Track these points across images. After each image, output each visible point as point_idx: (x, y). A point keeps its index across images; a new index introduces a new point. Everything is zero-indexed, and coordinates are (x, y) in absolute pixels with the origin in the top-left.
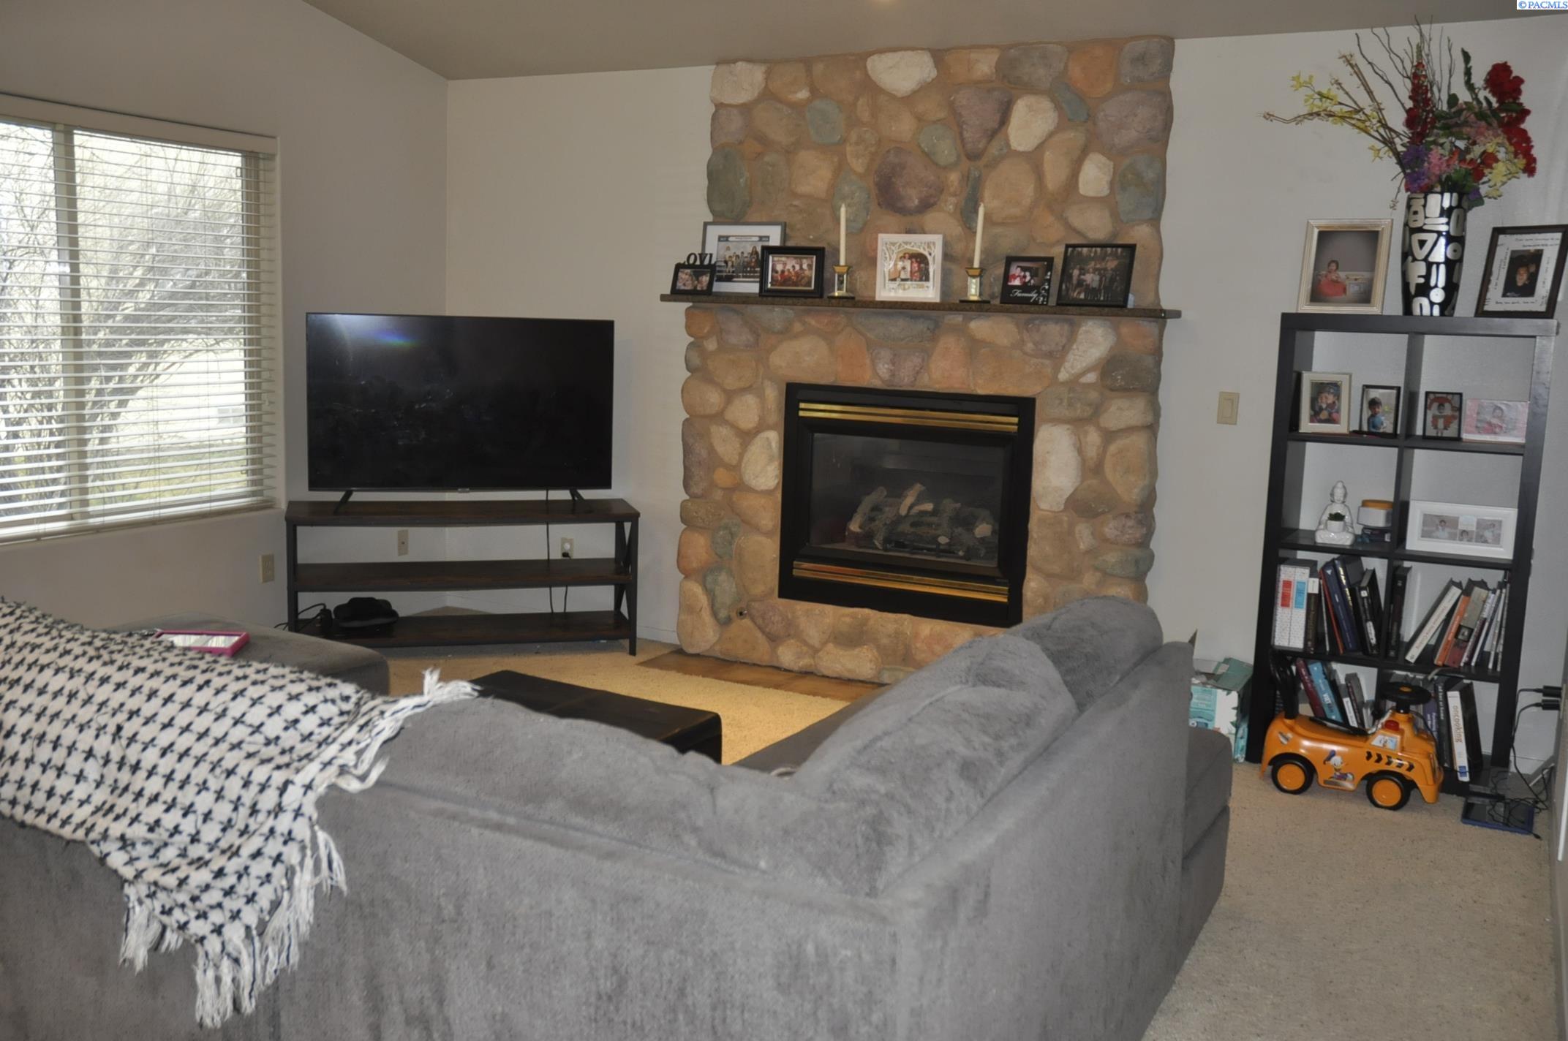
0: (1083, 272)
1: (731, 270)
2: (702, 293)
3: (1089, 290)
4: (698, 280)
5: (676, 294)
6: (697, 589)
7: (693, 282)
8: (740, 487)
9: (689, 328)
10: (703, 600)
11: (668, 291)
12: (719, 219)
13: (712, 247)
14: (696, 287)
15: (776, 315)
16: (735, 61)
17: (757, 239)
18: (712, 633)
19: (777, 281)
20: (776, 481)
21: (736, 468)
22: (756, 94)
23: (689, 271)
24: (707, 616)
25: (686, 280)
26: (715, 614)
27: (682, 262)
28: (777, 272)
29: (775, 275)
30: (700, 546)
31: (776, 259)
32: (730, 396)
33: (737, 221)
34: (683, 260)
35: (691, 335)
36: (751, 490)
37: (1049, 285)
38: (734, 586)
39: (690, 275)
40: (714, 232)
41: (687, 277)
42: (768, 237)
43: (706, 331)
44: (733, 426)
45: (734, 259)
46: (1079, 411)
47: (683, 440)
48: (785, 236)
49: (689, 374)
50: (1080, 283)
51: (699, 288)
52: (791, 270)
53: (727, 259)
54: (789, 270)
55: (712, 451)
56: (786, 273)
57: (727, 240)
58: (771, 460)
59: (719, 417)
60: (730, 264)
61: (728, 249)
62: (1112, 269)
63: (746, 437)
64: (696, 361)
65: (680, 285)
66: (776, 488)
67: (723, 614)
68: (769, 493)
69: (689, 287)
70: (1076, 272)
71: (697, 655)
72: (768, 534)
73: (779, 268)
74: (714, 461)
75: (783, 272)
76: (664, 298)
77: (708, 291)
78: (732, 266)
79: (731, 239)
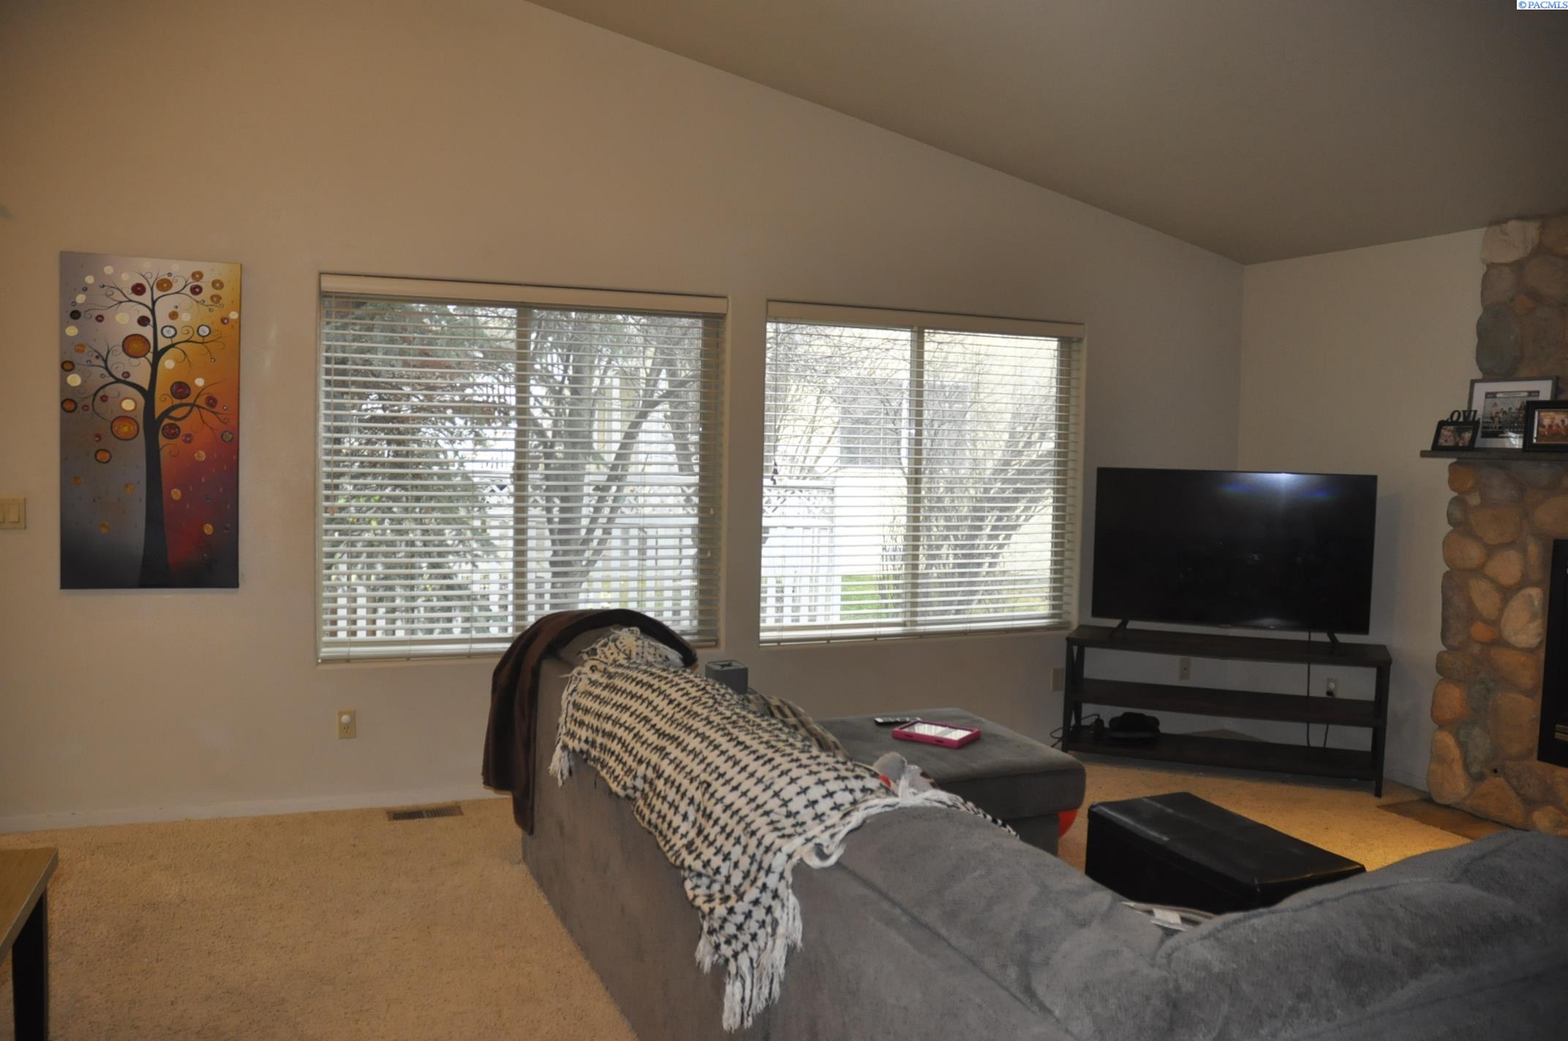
1: (1498, 426)
2: (1464, 449)
4: (1460, 436)
5: (1438, 449)
6: (1448, 740)
7: (1455, 439)
8: (1499, 642)
9: (1452, 482)
10: (1455, 752)
11: (1429, 447)
12: (1489, 376)
13: (1479, 405)
14: (1457, 443)
15: (1541, 472)
16: (1506, 221)
17: (1526, 394)
18: (1463, 786)
19: (1544, 435)
20: (1539, 640)
21: (1495, 623)
22: (1528, 251)
23: (1452, 428)
24: (1458, 768)
25: (1448, 437)
26: (1466, 766)
27: (1445, 419)
28: (1544, 427)
29: (1541, 429)
30: (1454, 697)
31: (1542, 414)
32: (1490, 551)
33: (1506, 378)
34: (1446, 417)
35: (1454, 490)
36: (1507, 645)
38: (1489, 741)
39: (1453, 432)
40: (1481, 389)
41: (1450, 433)
42: (1538, 392)
43: (1468, 486)
44: (1493, 581)
45: (1501, 415)
47: (1442, 592)
48: (1556, 390)
49: (1452, 528)
51: (1460, 445)
52: (1560, 424)
53: (1494, 414)
54: (1557, 425)
55: (1471, 604)
56: (1554, 428)
57: (1495, 397)
58: (1533, 617)
59: (1479, 571)
60: (1497, 420)
61: (1495, 405)
63: (1507, 593)
64: (1458, 514)
65: (1442, 442)
66: (1538, 647)
67: (1475, 769)
68: (1530, 651)
69: (1451, 443)
71: (1448, 807)
72: (1528, 693)
73: (1546, 422)
74: (1472, 615)
75: (1550, 426)
76: (1424, 454)
77: (1471, 447)
78: (1500, 422)
79: (1498, 395)
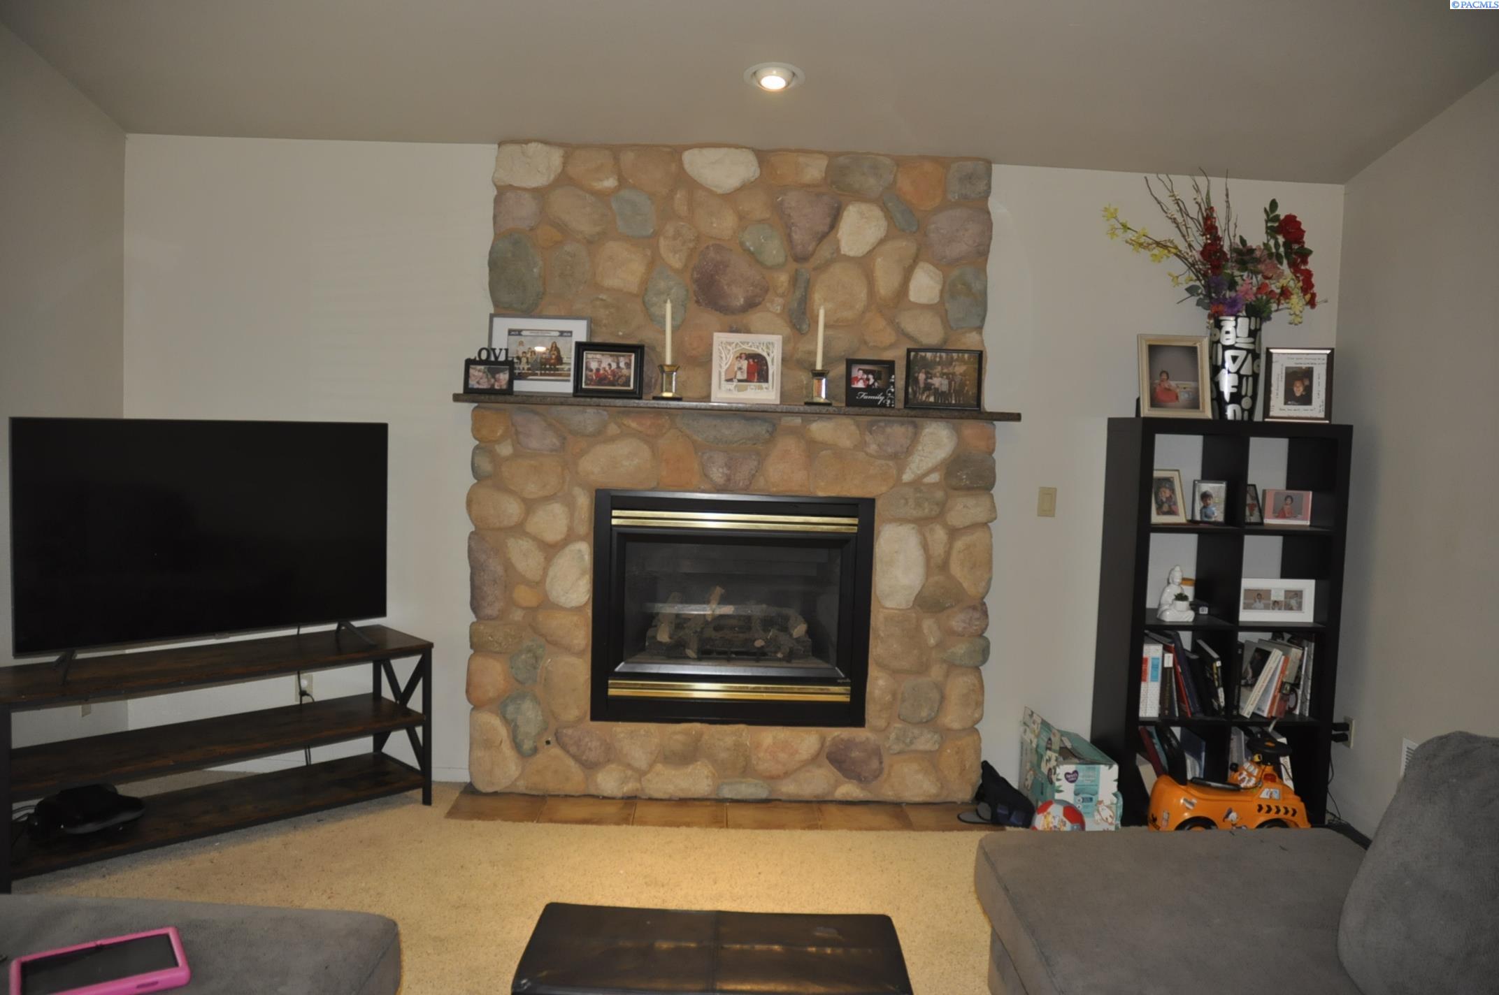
0: (929, 375)
1: (526, 367)
2: (501, 392)
3: (937, 392)
4: (494, 377)
5: (468, 393)
6: (496, 722)
7: (489, 381)
8: (547, 604)
9: (476, 431)
10: (503, 732)
11: (460, 390)
12: (502, 309)
13: (500, 342)
14: (493, 385)
15: (588, 417)
16: (527, 142)
17: (558, 334)
18: (514, 768)
20: (587, 597)
21: (538, 585)
22: (552, 177)
23: (482, 367)
24: (507, 750)
25: (479, 378)
26: (517, 745)
27: (473, 358)
28: (591, 370)
29: (590, 373)
30: (495, 674)
32: (530, 505)
33: (528, 313)
34: (473, 355)
35: (476, 438)
36: (557, 607)
37: (894, 388)
38: (540, 713)
39: (484, 372)
40: (503, 325)
41: (481, 374)
42: (571, 332)
43: (499, 434)
44: (534, 538)
45: (529, 355)
46: (927, 511)
47: (469, 557)
48: (591, 332)
49: (476, 481)
50: (928, 387)
51: (496, 387)
52: (607, 368)
53: (521, 355)
54: (604, 369)
55: (508, 566)
56: (602, 372)
57: (520, 335)
58: (583, 573)
59: (518, 529)
60: (524, 360)
61: (521, 343)
62: (961, 374)
63: (551, 550)
64: (486, 466)
65: (473, 383)
66: (586, 604)
67: (527, 745)
68: (578, 610)
69: (484, 385)
70: (922, 376)
71: (495, 794)
72: (579, 654)
73: (594, 365)
74: (511, 578)
75: (598, 370)
76: (457, 398)
77: (509, 391)
78: (528, 363)
79: (524, 333)
